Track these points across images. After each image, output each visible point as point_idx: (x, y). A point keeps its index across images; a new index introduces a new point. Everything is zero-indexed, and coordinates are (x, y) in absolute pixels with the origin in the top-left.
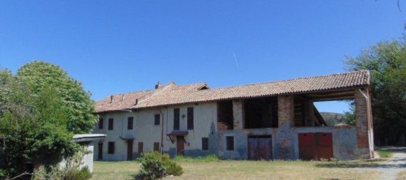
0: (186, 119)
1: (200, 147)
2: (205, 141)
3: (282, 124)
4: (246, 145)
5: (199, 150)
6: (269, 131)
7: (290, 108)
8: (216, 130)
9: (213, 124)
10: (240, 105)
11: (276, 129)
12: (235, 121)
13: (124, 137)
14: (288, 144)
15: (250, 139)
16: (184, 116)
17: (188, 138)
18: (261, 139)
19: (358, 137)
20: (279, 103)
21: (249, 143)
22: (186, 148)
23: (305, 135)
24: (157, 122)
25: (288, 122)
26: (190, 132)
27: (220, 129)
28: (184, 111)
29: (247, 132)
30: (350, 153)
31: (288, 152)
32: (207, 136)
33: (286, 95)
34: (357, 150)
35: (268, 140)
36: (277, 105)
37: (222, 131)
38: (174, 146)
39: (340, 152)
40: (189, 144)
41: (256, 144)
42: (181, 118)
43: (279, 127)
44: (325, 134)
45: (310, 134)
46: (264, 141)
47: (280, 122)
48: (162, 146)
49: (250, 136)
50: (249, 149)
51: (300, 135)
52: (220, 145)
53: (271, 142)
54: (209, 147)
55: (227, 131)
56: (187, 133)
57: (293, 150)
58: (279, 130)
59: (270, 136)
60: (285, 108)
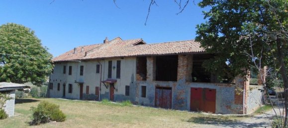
0: (116, 69)
1: (124, 93)
2: (127, 88)
3: (180, 79)
4: (154, 94)
5: (123, 95)
6: (170, 84)
7: (187, 66)
8: (135, 80)
9: (133, 75)
10: (152, 61)
11: (175, 83)
12: (148, 74)
13: (78, 81)
14: (183, 96)
15: (157, 89)
16: (114, 67)
17: (117, 85)
18: (164, 90)
19: (236, 95)
20: (179, 61)
21: (156, 93)
22: (115, 93)
23: (196, 89)
24: (98, 71)
25: (185, 77)
26: (118, 80)
27: (137, 80)
28: (114, 64)
29: (155, 83)
30: (228, 108)
31: (183, 103)
32: (129, 85)
33: (184, 55)
34: (234, 106)
35: (169, 91)
36: (178, 62)
37: (139, 82)
38: (108, 90)
39: (221, 106)
40: (117, 90)
41: (161, 94)
42: (113, 69)
43: (178, 81)
44: (210, 90)
45: (200, 89)
46: (167, 92)
47: (179, 77)
48: (100, 90)
49: (158, 87)
50: (156, 97)
51: (192, 89)
52: (137, 92)
53: (171, 94)
54: (130, 94)
55: (142, 82)
56: (116, 81)
57: (187, 102)
58: (177, 83)
59: (170, 89)
60: (183, 66)
